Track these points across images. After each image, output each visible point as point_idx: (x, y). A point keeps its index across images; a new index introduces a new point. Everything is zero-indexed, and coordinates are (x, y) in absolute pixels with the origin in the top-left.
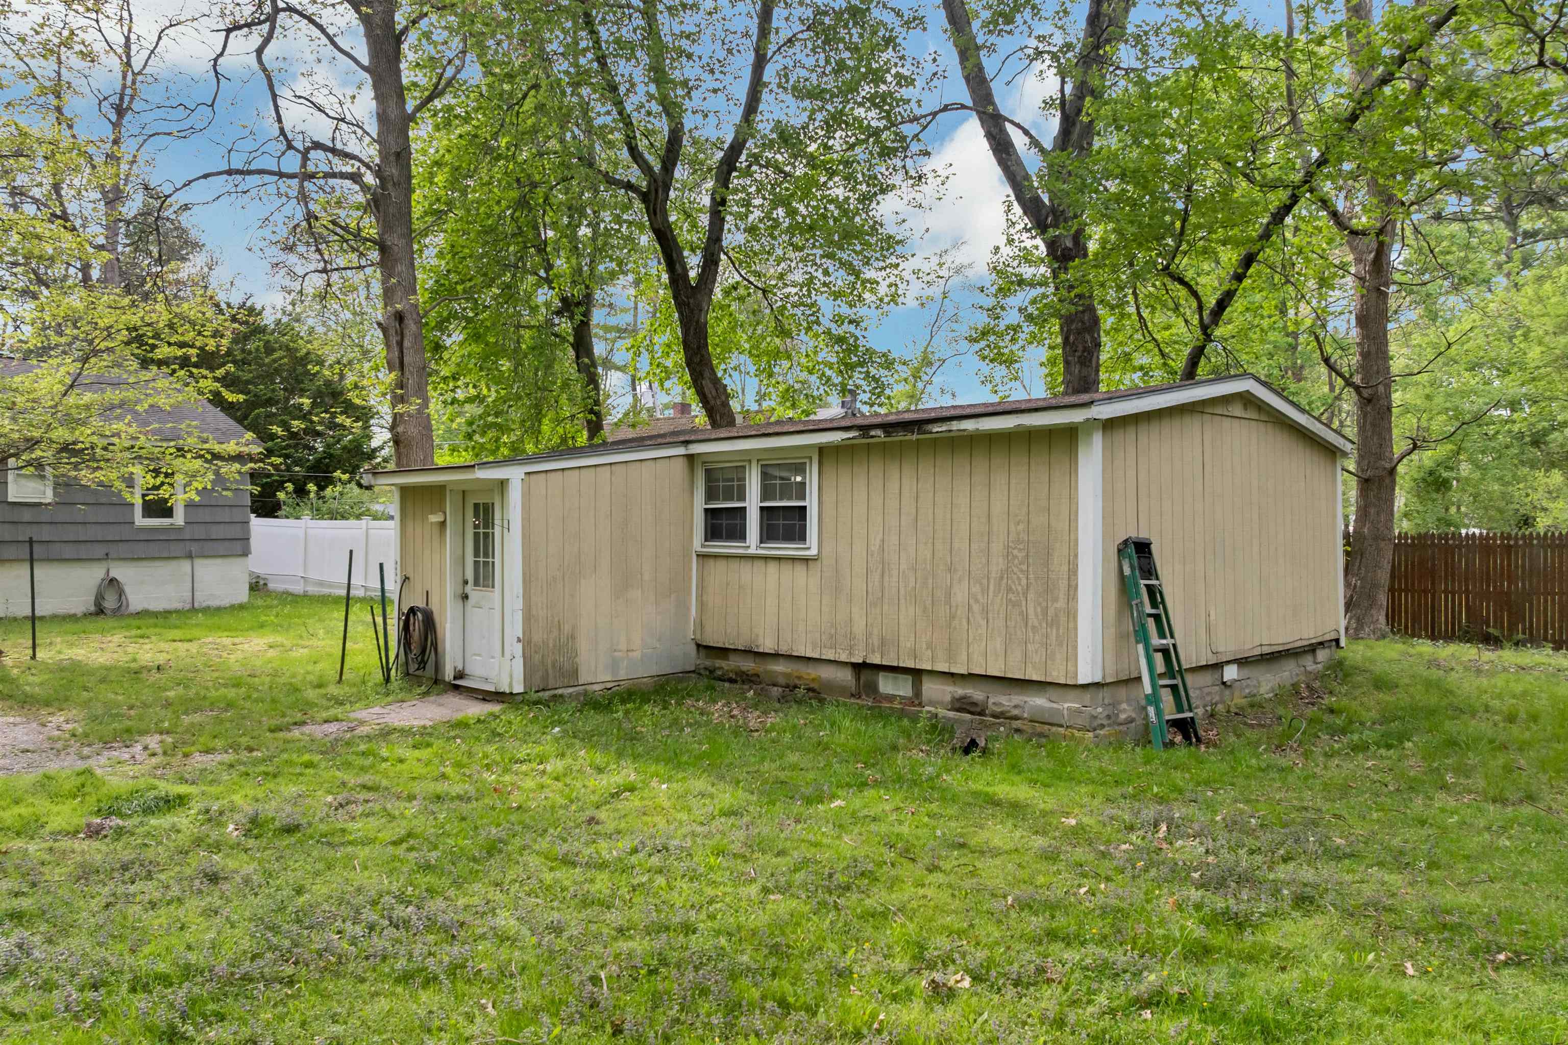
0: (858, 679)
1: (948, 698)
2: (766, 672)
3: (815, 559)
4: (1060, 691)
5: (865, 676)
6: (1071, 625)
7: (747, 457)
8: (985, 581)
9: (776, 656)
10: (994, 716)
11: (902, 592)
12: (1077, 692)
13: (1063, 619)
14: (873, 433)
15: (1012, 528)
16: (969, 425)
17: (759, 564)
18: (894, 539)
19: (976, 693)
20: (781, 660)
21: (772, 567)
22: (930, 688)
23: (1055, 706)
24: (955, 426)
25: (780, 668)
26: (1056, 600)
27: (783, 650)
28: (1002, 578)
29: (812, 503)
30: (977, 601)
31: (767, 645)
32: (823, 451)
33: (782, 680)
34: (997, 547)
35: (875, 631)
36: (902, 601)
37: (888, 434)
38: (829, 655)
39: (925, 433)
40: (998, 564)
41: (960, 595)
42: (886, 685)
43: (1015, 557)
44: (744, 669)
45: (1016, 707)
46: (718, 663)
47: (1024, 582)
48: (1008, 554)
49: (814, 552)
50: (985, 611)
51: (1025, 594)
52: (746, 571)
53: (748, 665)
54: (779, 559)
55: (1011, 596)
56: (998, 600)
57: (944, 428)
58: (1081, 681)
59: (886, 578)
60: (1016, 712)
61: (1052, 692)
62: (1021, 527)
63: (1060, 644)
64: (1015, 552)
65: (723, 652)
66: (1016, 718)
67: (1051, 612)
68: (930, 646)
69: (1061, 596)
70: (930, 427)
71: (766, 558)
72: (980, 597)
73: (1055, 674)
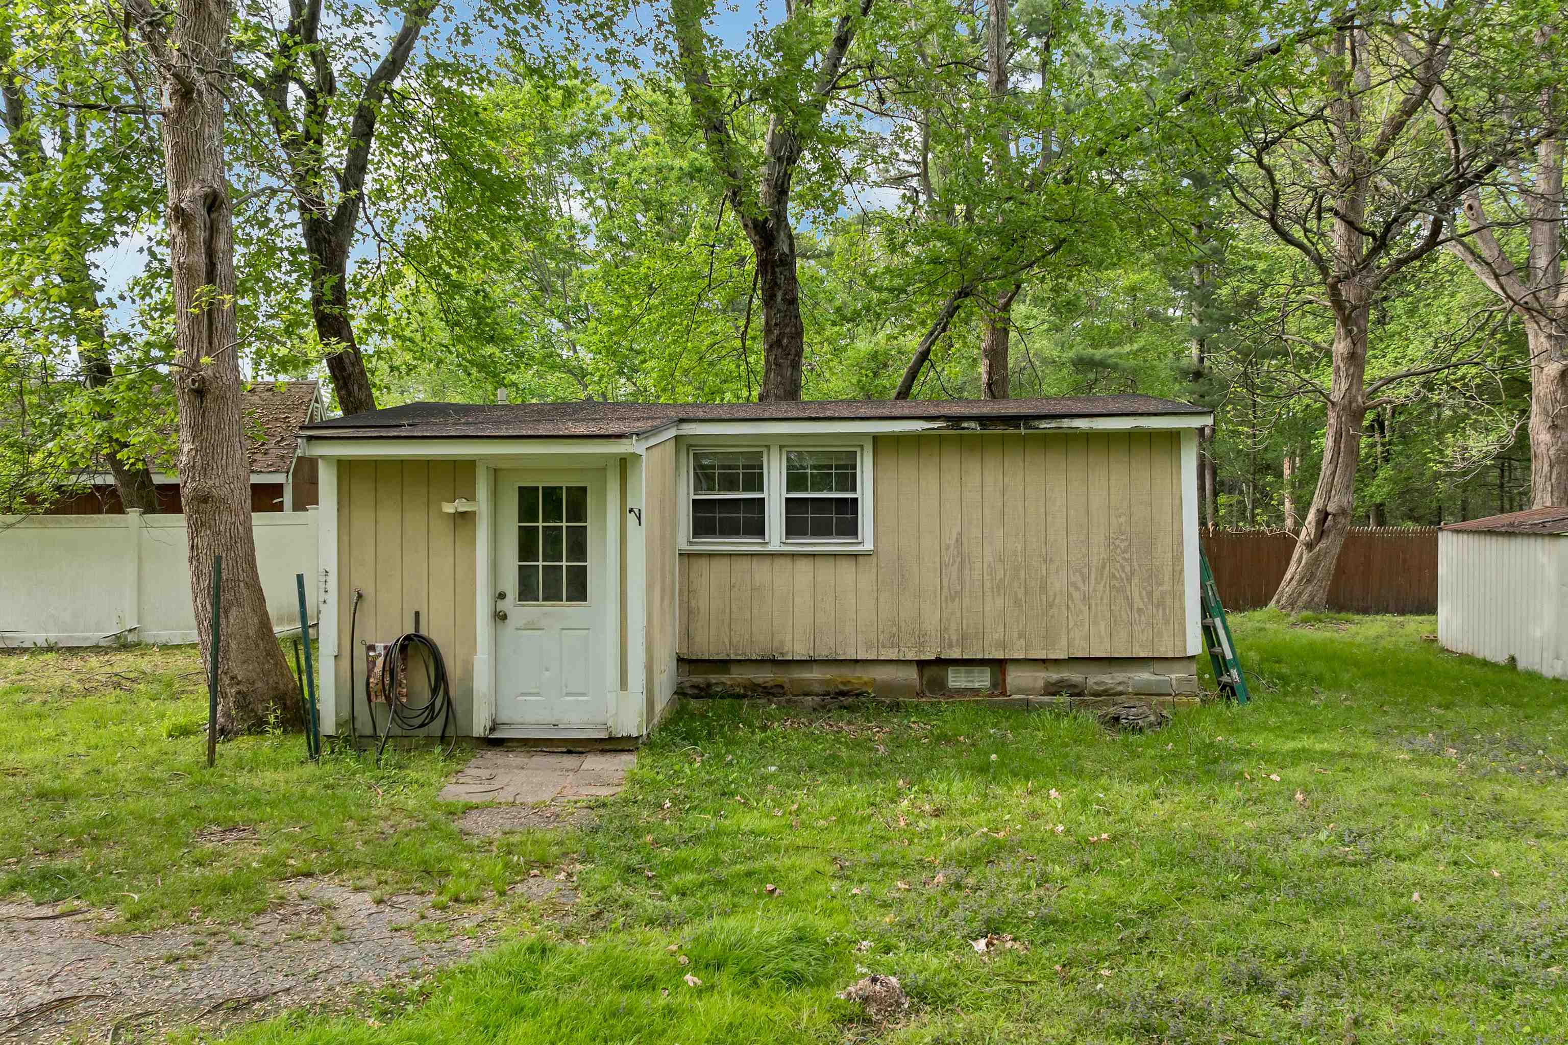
0: (921, 676)
1: (1040, 683)
2: (792, 681)
3: (867, 555)
4: (1166, 665)
5: (929, 672)
6: (1177, 605)
7: (767, 442)
8: (1086, 570)
9: (810, 662)
10: (1096, 694)
11: (988, 585)
12: (1185, 663)
13: (1169, 601)
14: (965, 425)
15: (1114, 521)
16: (1082, 424)
17: (786, 563)
18: (976, 532)
19: (1074, 676)
20: (815, 667)
21: (803, 566)
22: (1015, 678)
23: (1162, 678)
24: (1066, 423)
25: (815, 674)
26: (1160, 584)
27: (823, 653)
28: (1104, 567)
29: (865, 493)
30: (1077, 589)
31: (800, 651)
32: (877, 439)
33: (817, 688)
34: (1098, 538)
35: (953, 626)
36: (988, 594)
37: (984, 426)
38: (892, 655)
39: (1030, 428)
40: (1098, 554)
41: (1058, 584)
42: (956, 679)
43: (1117, 547)
44: (761, 681)
45: (1120, 683)
46: (713, 678)
47: (1128, 569)
48: (1109, 543)
49: (869, 546)
50: (1086, 598)
51: (1129, 580)
52: (762, 572)
53: (765, 676)
54: (814, 555)
55: (1114, 582)
56: (1101, 587)
57: (1053, 425)
58: (1190, 653)
59: (967, 572)
60: (1120, 688)
61: (1157, 667)
62: (1122, 519)
63: (1167, 622)
64: (1117, 542)
65: (723, 665)
66: (1121, 693)
67: (1156, 595)
68: (1022, 635)
69: (1166, 579)
70: (1036, 423)
71: (793, 556)
72: (1080, 584)
73: (1162, 649)
